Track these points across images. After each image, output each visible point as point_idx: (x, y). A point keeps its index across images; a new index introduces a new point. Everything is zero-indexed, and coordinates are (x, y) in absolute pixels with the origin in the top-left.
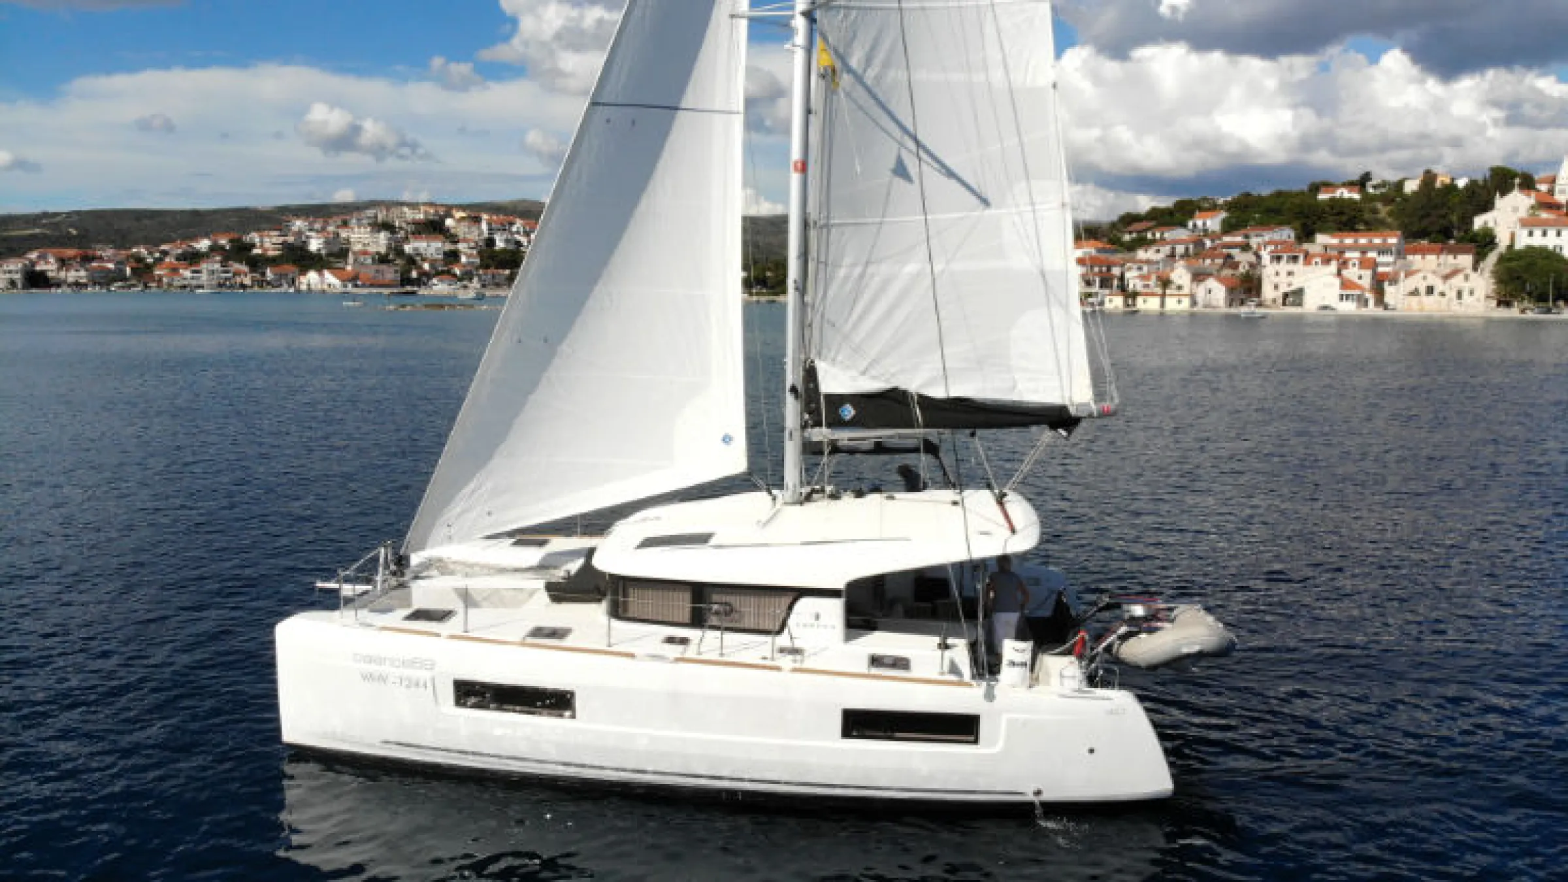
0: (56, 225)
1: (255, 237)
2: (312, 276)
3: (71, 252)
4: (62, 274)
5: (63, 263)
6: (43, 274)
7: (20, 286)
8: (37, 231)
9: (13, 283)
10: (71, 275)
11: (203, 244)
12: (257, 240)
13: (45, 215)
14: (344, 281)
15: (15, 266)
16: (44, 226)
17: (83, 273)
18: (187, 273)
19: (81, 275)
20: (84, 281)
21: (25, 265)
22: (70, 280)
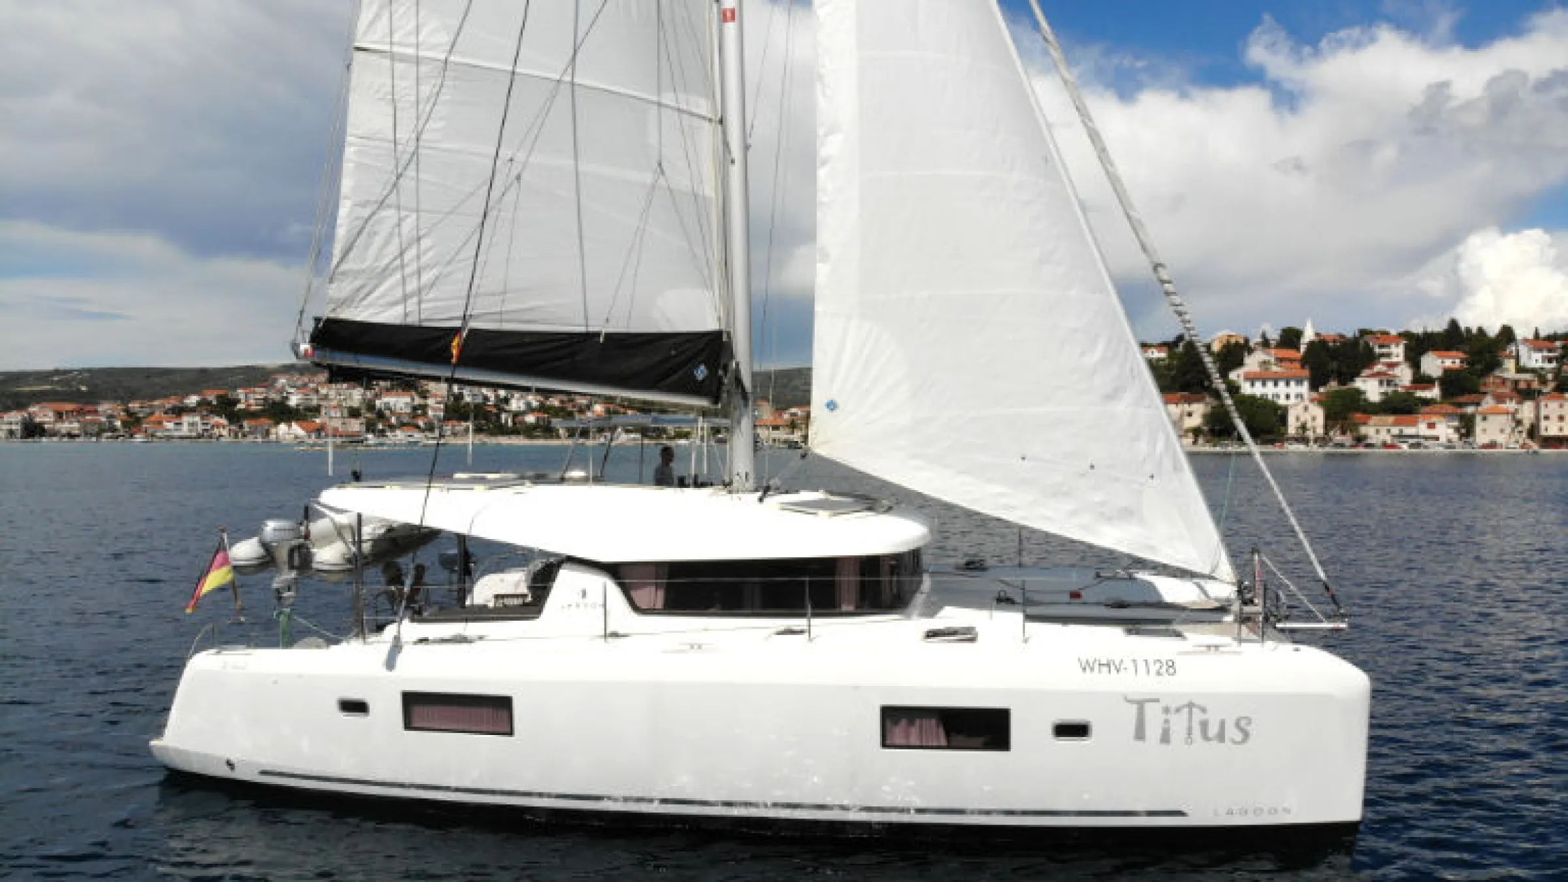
0: (67, 383)
1: (241, 393)
2: (283, 427)
3: (69, 407)
4: (59, 426)
5: (59, 415)
6: (41, 425)
7: (19, 435)
8: (48, 387)
9: (11, 433)
10: (64, 427)
11: (193, 400)
12: (242, 397)
13: (57, 372)
14: (309, 432)
15: (15, 418)
16: (52, 383)
17: (76, 425)
18: (170, 425)
19: (74, 426)
20: (77, 432)
21: (24, 419)
22: (64, 431)
